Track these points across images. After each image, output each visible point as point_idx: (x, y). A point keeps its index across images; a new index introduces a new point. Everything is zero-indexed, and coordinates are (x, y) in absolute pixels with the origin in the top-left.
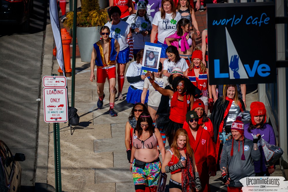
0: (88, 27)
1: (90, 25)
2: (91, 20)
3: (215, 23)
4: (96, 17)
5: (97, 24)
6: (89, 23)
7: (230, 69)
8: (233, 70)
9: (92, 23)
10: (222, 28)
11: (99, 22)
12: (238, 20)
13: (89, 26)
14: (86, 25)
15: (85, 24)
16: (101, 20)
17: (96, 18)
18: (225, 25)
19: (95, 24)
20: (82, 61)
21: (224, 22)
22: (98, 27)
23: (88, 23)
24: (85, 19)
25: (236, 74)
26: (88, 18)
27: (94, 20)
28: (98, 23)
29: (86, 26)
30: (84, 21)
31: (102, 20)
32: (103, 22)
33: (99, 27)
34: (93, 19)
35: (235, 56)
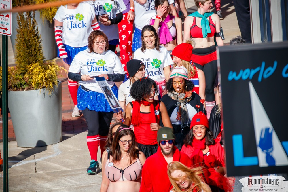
0: (26, 90)
1: (30, 87)
2: (32, 78)
3: (232, 76)
4: (39, 74)
5: (41, 84)
6: (28, 85)
7: (259, 150)
8: (265, 151)
9: (33, 84)
10: (244, 84)
11: (44, 82)
12: (269, 71)
13: (29, 89)
14: (23, 87)
15: (21, 85)
16: (47, 79)
17: (40, 76)
18: (248, 80)
19: (38, 85)
20: (18, 146)
21: (246, 74)
22: (42, 90)
23: (26, 83)
24: (21, 77)
25: (270, 159)
26: (26, 76)
27: (37, 79)
28: (43, 84)
29: (23, 89)
30: (19, 82)
31: (50, 78)
32: (51, 81)
33: (44, 90)
34: (34, 77)
35: (267, 130)
